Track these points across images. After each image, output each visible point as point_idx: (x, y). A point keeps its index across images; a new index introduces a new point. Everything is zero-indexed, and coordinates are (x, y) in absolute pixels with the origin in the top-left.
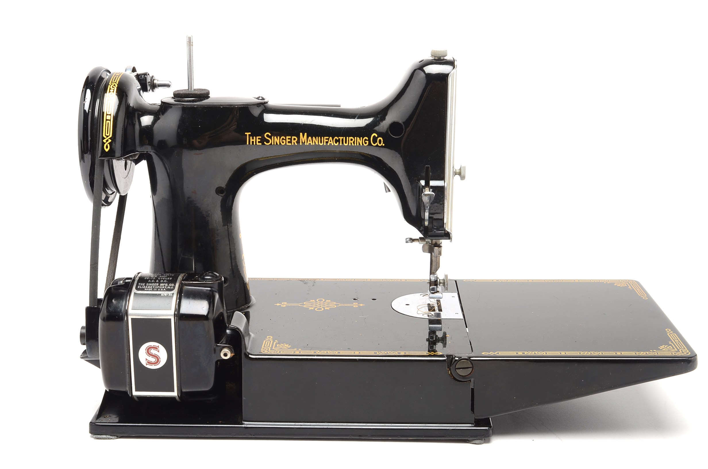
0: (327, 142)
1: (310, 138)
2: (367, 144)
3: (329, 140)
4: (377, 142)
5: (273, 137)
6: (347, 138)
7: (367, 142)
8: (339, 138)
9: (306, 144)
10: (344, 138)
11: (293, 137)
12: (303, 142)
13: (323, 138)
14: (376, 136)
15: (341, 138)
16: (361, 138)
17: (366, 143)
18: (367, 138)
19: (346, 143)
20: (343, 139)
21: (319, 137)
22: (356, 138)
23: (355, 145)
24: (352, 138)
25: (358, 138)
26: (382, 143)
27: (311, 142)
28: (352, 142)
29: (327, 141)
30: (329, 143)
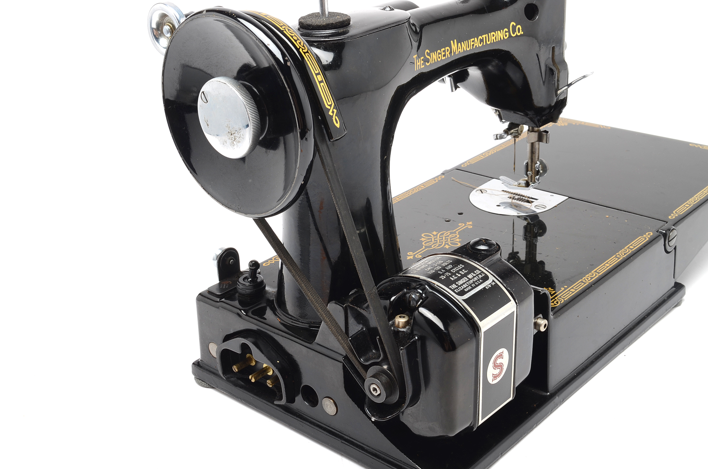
0: (473, 45)
1: (459, 44)
2: (508, 36)
3: (474, 42)
4: (516, 32)
5: (431, 54)
6: (489, 34)
7: (507, 34)
8: (483, 36)
9: (456, 54)
10: (487, 35)
11: (446, 48)
12: (455, 52)
13: (469, 40)
14: (515, 24)
15: (484, 36)
16: (502, 31)
17: (506, 36)
18: (507, 30)
19: (489, 41)
20: (486, 37)
21: (467, 41)
22: (496, 32)
23: (497, 40)
24: (493, 33)
25: (498, 31)
26: (521, 31)
27: (460, 50)
28: (494, 38)
29: (473, 43)
30: (475, 45)
